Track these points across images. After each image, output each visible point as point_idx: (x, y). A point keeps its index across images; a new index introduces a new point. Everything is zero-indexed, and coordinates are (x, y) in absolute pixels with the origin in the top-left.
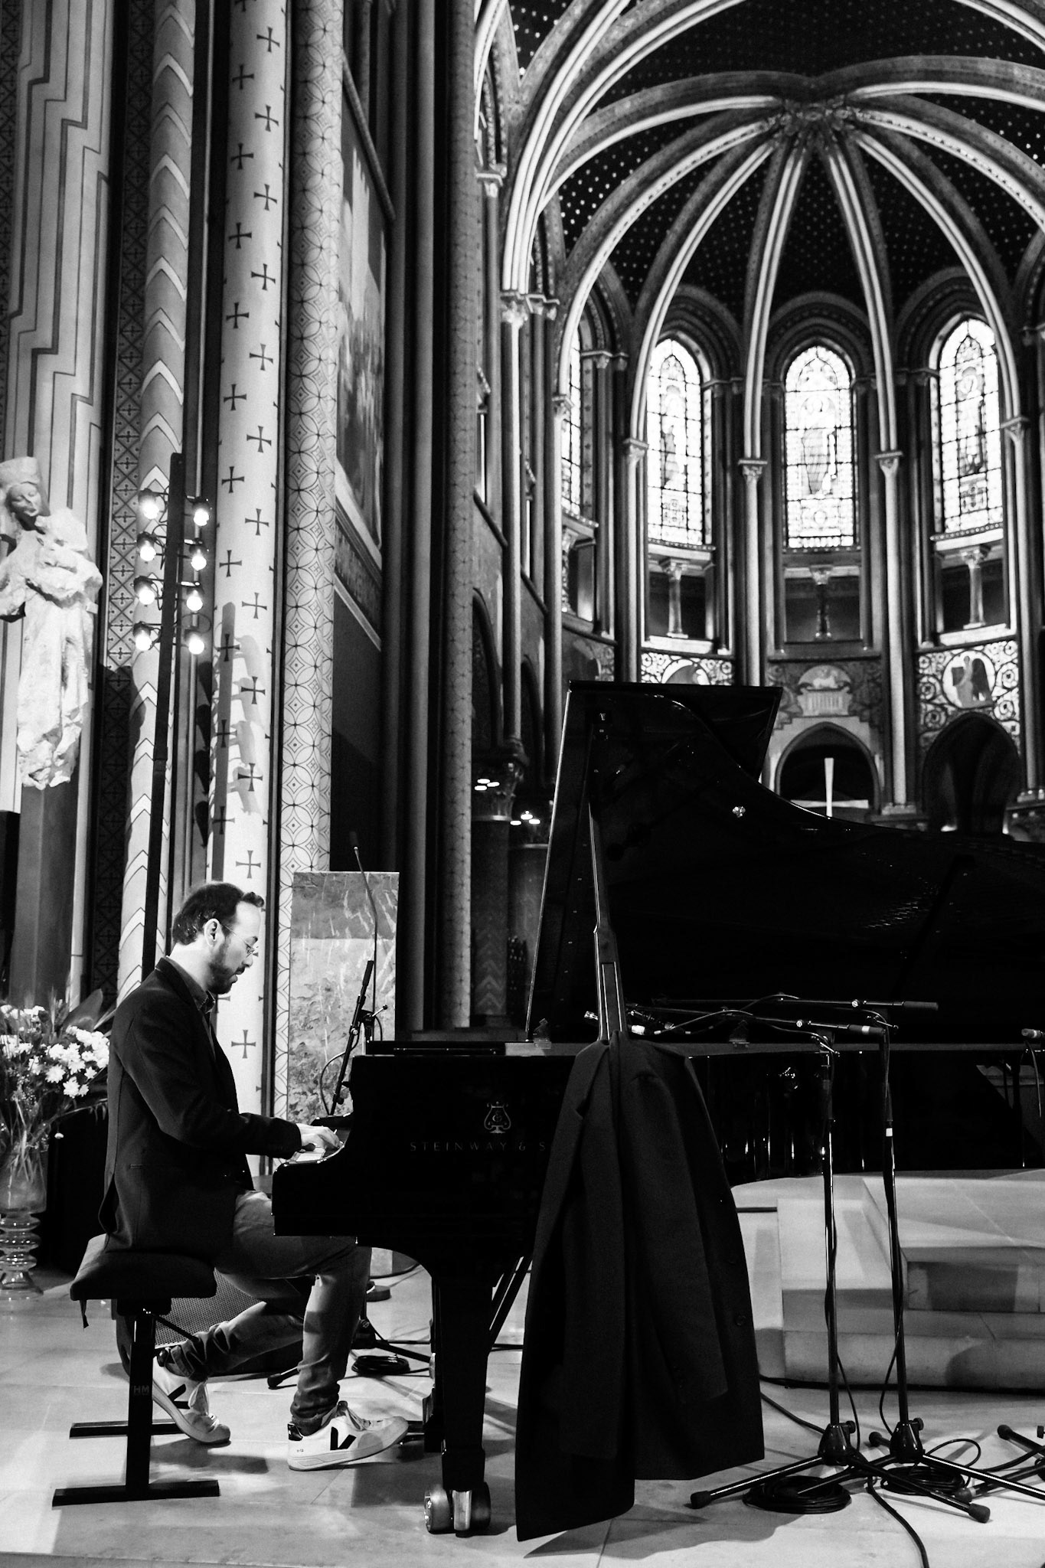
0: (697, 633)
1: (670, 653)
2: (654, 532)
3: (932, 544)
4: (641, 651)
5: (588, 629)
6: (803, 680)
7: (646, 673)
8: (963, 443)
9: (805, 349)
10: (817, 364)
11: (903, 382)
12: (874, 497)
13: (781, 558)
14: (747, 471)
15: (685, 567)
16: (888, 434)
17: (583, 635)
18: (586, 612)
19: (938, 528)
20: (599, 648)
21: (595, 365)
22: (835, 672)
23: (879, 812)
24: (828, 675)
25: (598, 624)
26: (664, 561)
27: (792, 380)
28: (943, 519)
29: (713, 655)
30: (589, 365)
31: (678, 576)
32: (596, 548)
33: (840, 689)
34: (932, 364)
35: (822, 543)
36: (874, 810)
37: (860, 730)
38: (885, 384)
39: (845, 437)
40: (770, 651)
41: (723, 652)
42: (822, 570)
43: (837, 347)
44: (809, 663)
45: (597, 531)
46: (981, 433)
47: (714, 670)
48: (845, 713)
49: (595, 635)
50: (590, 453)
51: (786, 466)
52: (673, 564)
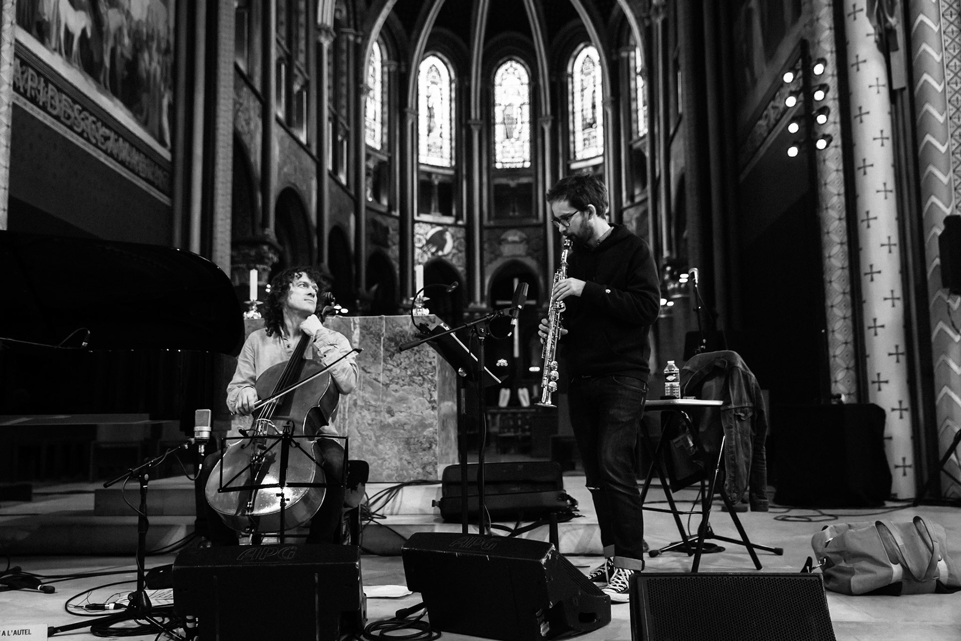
0: (446, 212)
1: (431, 223)
2: (422, 159)
3: (568, 166)
4: (414, 222)
5: (384, 210)
6: (503, 237)
7: (418, 234)
8: (585, 112)
9: (505, 62)
10: (511, 70)
11: (554, 79)
12: (539, 140)
13: (492, 174)
14: (472, 127)
15: (440, 177)
16: (546, 108)
17: (380, 213)
18: (385, 202)
19: (572, 157)
20: (390, 220)
21: (389, 69)
22: (519, 233)
23: (541, 307)
24: (515, 235)
25: (391, 207)
26: (429, 174)
27: (498, 79)
28: (575, 152)
29: (455, 225)
30: (386, 69)
31: (436, 182)
32: (390, 167)
33: (521, 242)
34: (569, 70)
35: (513, 166)
36: (539, 305)
37: (531, 263)
38: (544, 81)
39: (526, 109)
40: (485, 222)
41: (460, 223)
42: (513, 180)
43: (522, 61)
44: (506, 228)
45: (390, 158)
46: (594, 107)
47: (455, 232)
48: (524, 254)
49: (388, 214)
50: (386, 116)
51: (494, 124)
52: (434, 176)
